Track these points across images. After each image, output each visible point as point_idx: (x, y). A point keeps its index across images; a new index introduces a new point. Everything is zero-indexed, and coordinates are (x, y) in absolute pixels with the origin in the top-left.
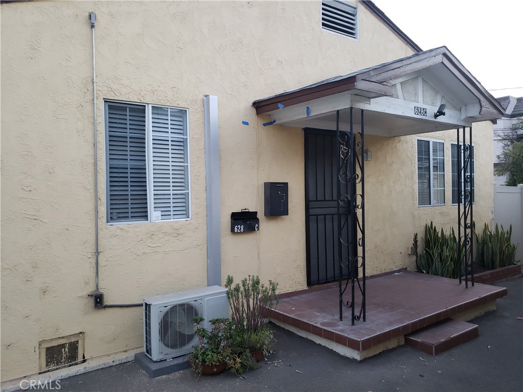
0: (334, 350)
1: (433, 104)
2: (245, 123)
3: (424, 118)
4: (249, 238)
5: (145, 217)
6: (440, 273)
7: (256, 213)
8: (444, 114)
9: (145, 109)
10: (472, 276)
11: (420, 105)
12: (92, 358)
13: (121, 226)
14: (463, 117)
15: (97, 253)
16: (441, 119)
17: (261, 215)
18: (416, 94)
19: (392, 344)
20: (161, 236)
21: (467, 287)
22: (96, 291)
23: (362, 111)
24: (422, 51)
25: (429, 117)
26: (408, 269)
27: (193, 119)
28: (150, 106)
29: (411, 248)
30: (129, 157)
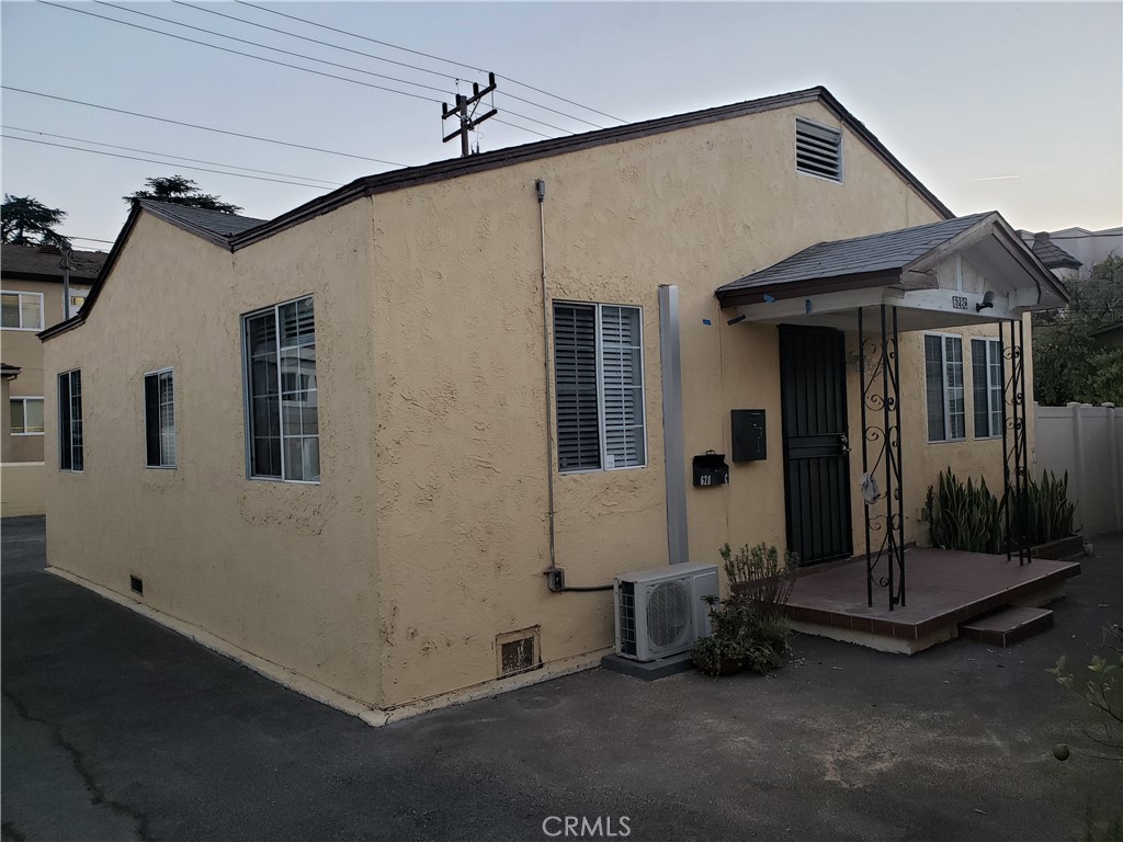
0: (868, 646)
1: (975, 291)
2: (707, 322)
3: (964, 312)
4: (715, 495)
5: (597, 463)
6: (969, 547)
7: (723, 456)
8: (991, 306)
9: (594, 310)
10: (1029, 549)
11: (960, 293)
12: (549, 662)
13: (574, 476)
14: (1012, 307)
15: (551, 513)
16: (986, 312)
17: (728, 460)
18: (954, 278)
19: (944, 636)
20: (616, 490)
21: (1022, 564)
22: (551, 568)
23: (894, 308)
24: (954, 217)
25: (971, 311)
26: (918, 544)
27: (648, 321)
28: (600, 305)
29: (923, 509)
30: (577, 380)
